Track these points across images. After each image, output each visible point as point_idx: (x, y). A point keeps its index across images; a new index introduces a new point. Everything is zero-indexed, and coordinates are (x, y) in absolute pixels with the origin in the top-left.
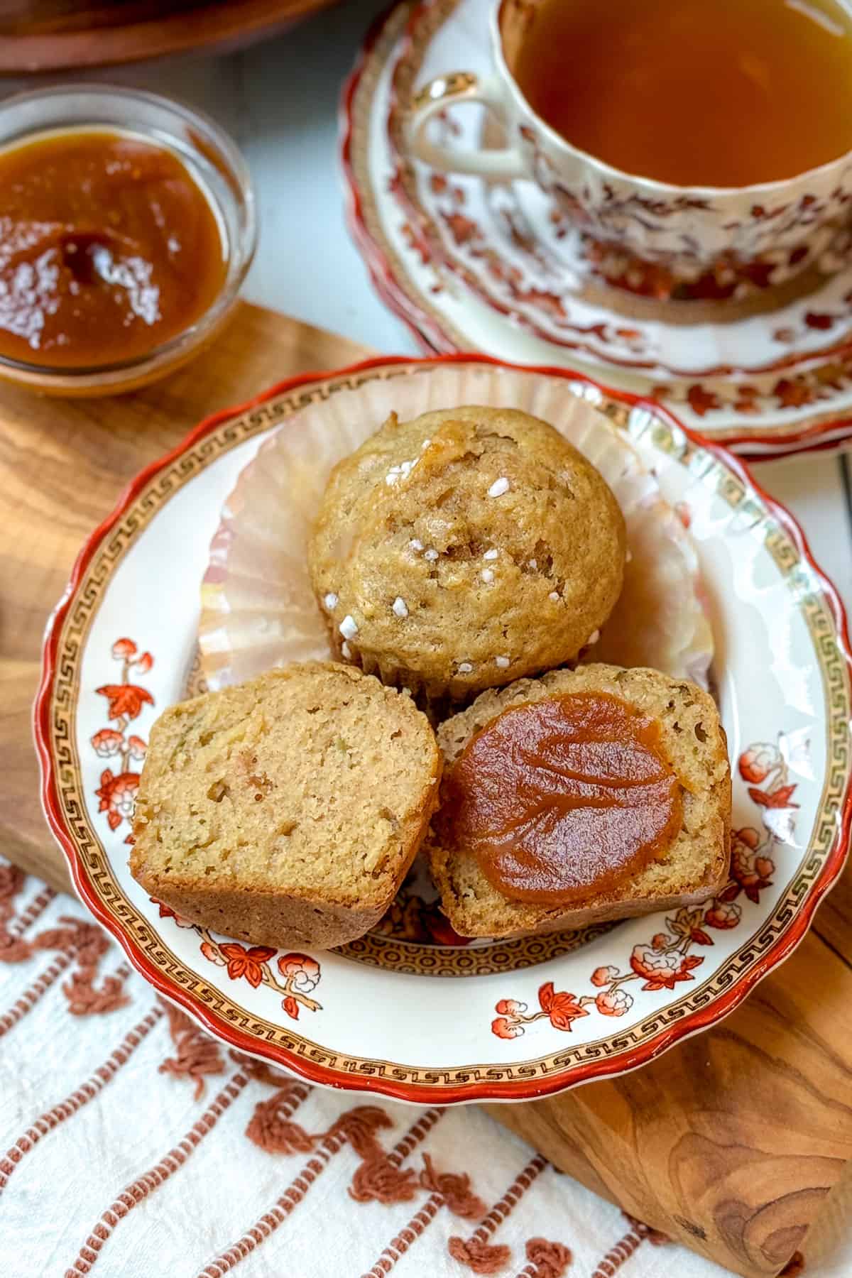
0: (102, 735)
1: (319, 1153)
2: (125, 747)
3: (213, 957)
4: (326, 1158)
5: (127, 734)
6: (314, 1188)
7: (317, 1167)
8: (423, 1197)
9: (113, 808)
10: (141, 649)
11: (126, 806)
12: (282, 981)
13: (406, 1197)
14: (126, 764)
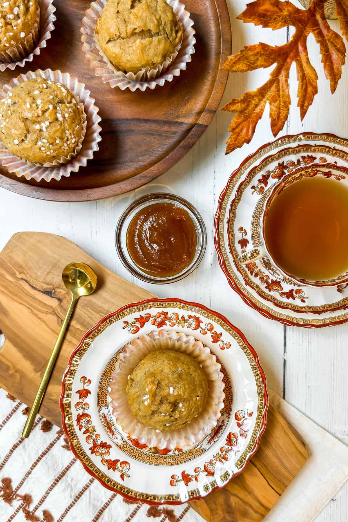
0: (77, 404)
1: (140, 504)
2: (84, 406)
3: (104, 463)
4: (141, 505)
5: (84, 403)
6: (138, 512)
7: (139, 507)
8: (163, 516)
9: (80, 424)
10: (88, 379)
11: (84, 423)
12: (121, 469)
13: (159, 516)
14: (84, 411)
